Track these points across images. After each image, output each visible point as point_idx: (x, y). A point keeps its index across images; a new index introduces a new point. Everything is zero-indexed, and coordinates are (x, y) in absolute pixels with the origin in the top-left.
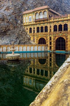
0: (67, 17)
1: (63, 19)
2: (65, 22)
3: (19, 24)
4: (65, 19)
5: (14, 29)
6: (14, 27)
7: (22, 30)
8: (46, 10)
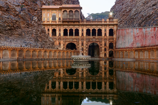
0: (101, 22)
1: (97, 23)
2: (99, 27)
3: (36, 22)
4: (99, 23)
5: (28, 27)
6: (27, 25)
7: (40, 30)
8: (78, 10)
